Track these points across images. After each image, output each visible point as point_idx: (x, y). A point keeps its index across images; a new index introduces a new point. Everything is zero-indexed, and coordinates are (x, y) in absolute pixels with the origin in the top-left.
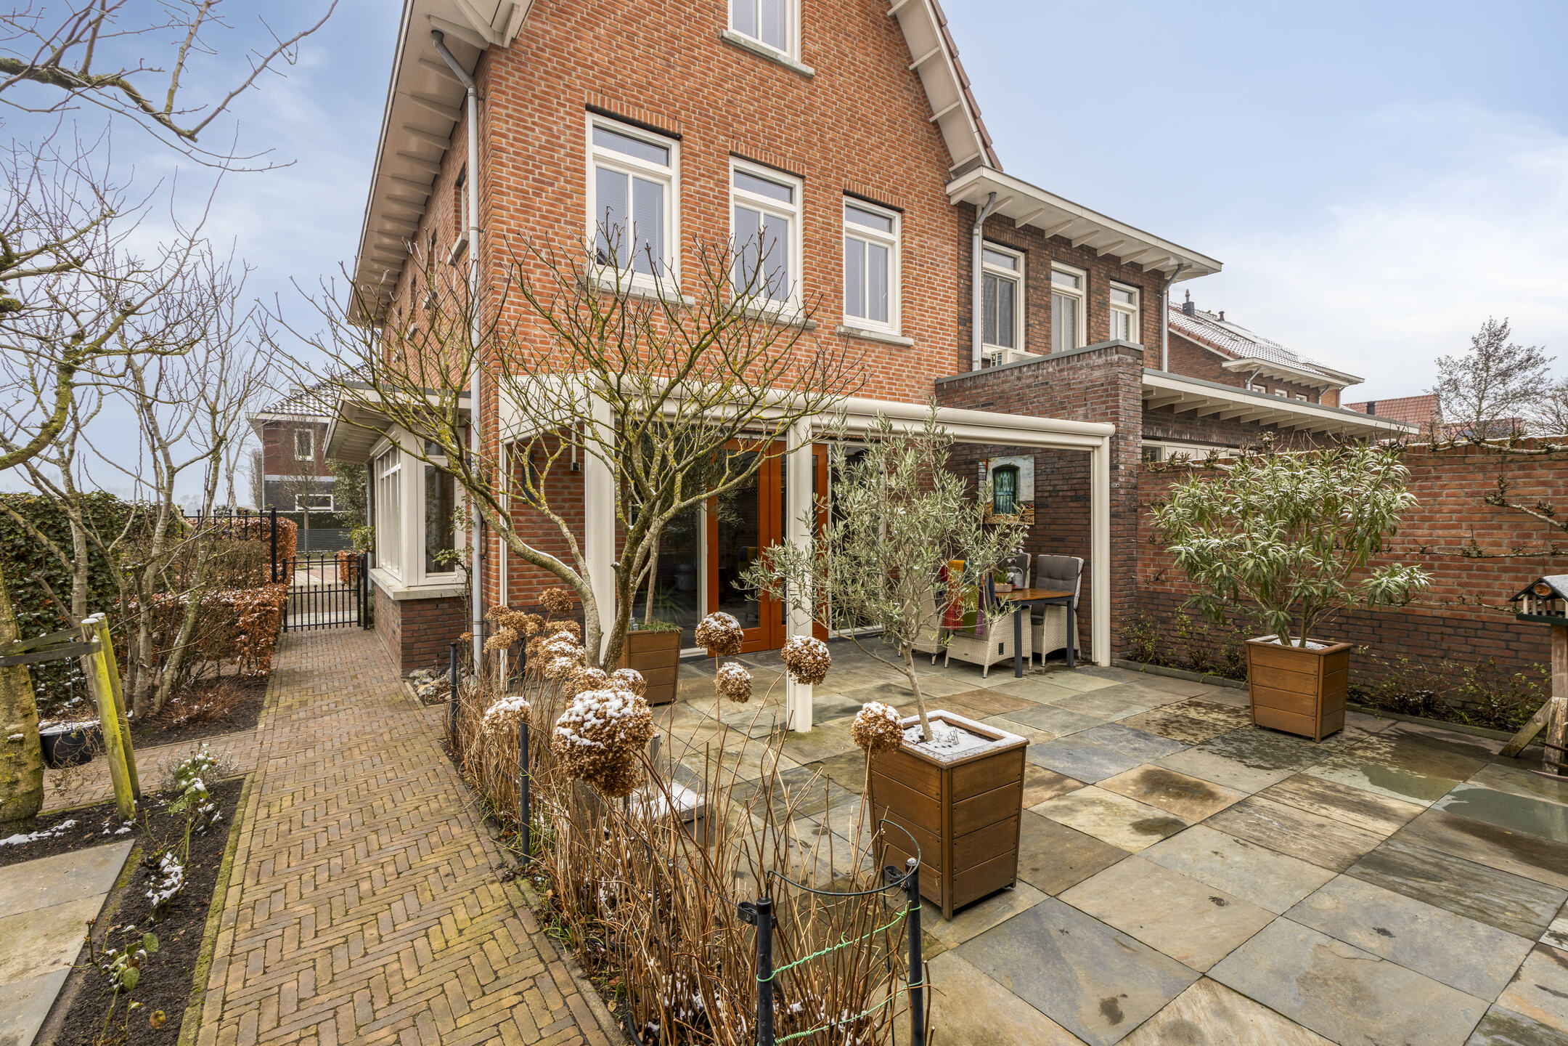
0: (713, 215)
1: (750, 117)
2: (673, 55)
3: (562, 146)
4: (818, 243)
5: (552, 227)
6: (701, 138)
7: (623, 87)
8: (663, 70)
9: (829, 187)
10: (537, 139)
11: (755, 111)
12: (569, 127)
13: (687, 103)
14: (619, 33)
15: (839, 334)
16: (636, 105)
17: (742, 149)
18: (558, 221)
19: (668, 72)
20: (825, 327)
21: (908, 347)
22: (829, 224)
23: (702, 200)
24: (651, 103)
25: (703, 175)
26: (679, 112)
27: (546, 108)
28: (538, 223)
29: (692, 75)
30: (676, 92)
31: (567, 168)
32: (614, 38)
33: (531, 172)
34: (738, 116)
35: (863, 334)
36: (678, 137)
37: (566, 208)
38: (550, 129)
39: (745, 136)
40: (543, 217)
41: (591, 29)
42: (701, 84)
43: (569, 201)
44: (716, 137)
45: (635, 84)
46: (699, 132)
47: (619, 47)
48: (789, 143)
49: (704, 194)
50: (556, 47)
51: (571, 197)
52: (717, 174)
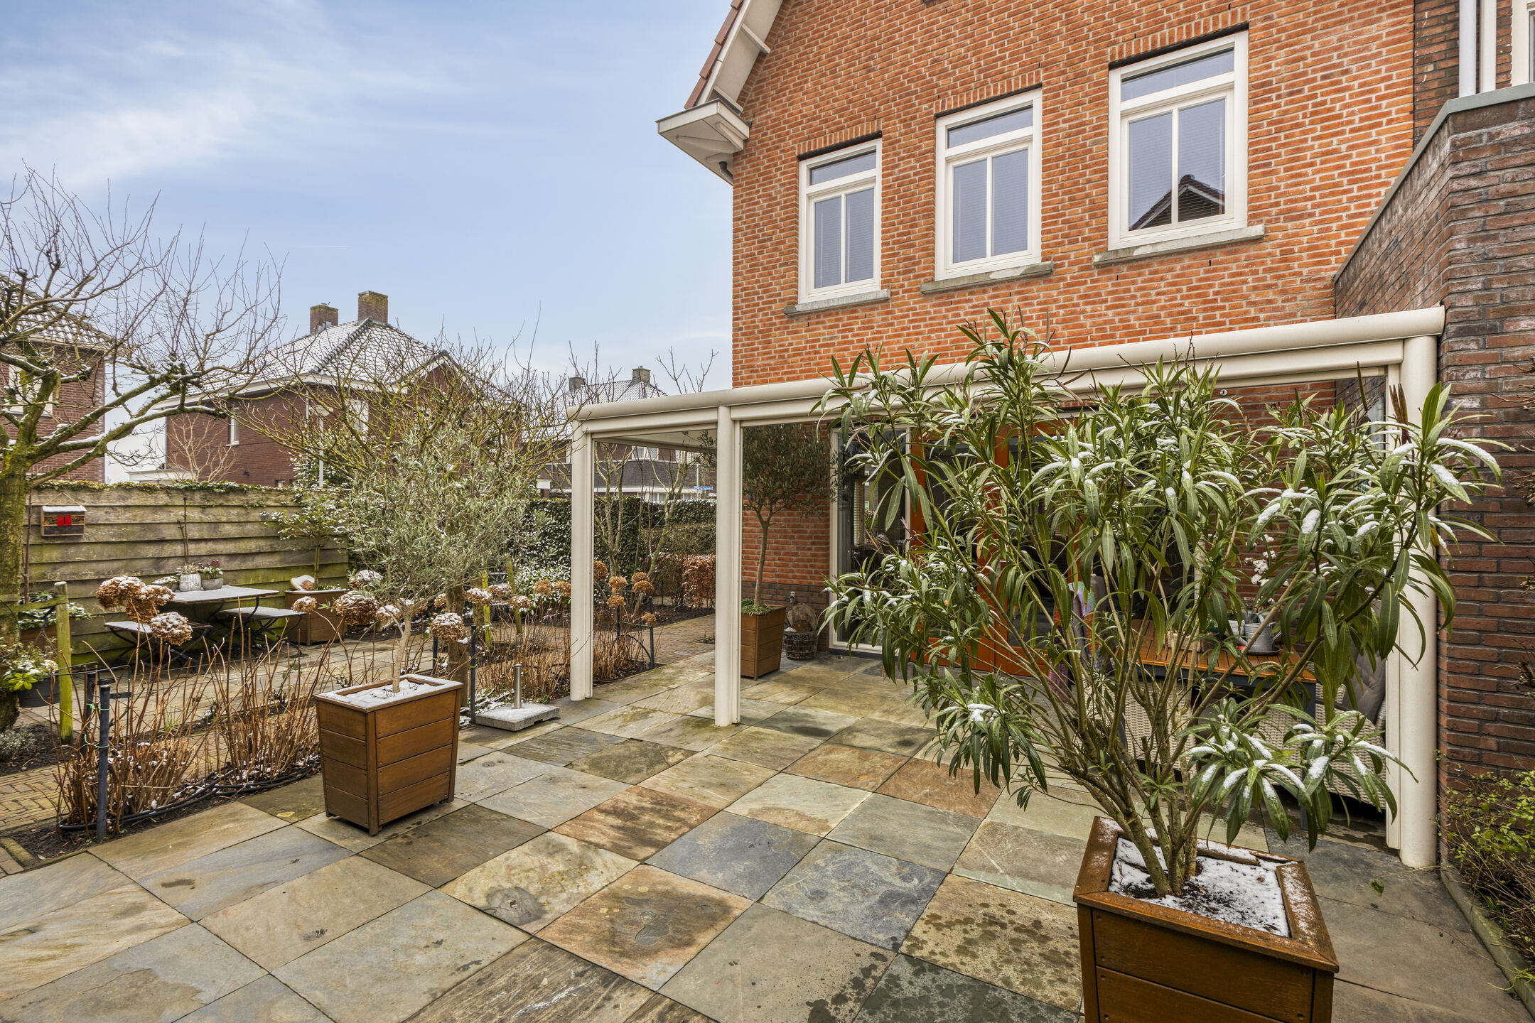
0: (913, 194)
1: (963, 61)
2: (872, 58)
3: (778, 204)
4: (1063, 158)
5: (770, 274)
6: (901, 122)
7: (826, 121)
8: (864, 79)
9: (1084, 74)
10: (761, 208)
11: (968, 50)
12: (782, 185)
13: (887, 95)
14: (824, 75)
15: (1098, 266)
16: (838, 129)
17: (950, 104)
18: (775, 267)
19: (868, 78)
20: (1071, 264)
21: (1256, 240)
22: (1083, 124)
23: (900, 185)
24: (851, 119)
25: (903, 158)
26: (878, 110)
27: (769, 179)
28: (761, 275)
29: (892, 63)
30: (875, 91)
31: (782, 220)
32: (819, 83)
33: (757, 237)
34: (946, 70)
35: (1137, 253)
36: (877, 135)
37: (781, 254)
38: (770, 195)
39: (954, 86)
40: (765, 269)
41: (801, 89)
42: (902, 66)
43: (783, 247)
44: (917, 111)
45: (836, 112)
46: (899, 116)
47: (823, 88)
48: (1015, 57)
49: (904, 177)
50: (775, 127)
51: (784, 242)
52: (919, 147)
